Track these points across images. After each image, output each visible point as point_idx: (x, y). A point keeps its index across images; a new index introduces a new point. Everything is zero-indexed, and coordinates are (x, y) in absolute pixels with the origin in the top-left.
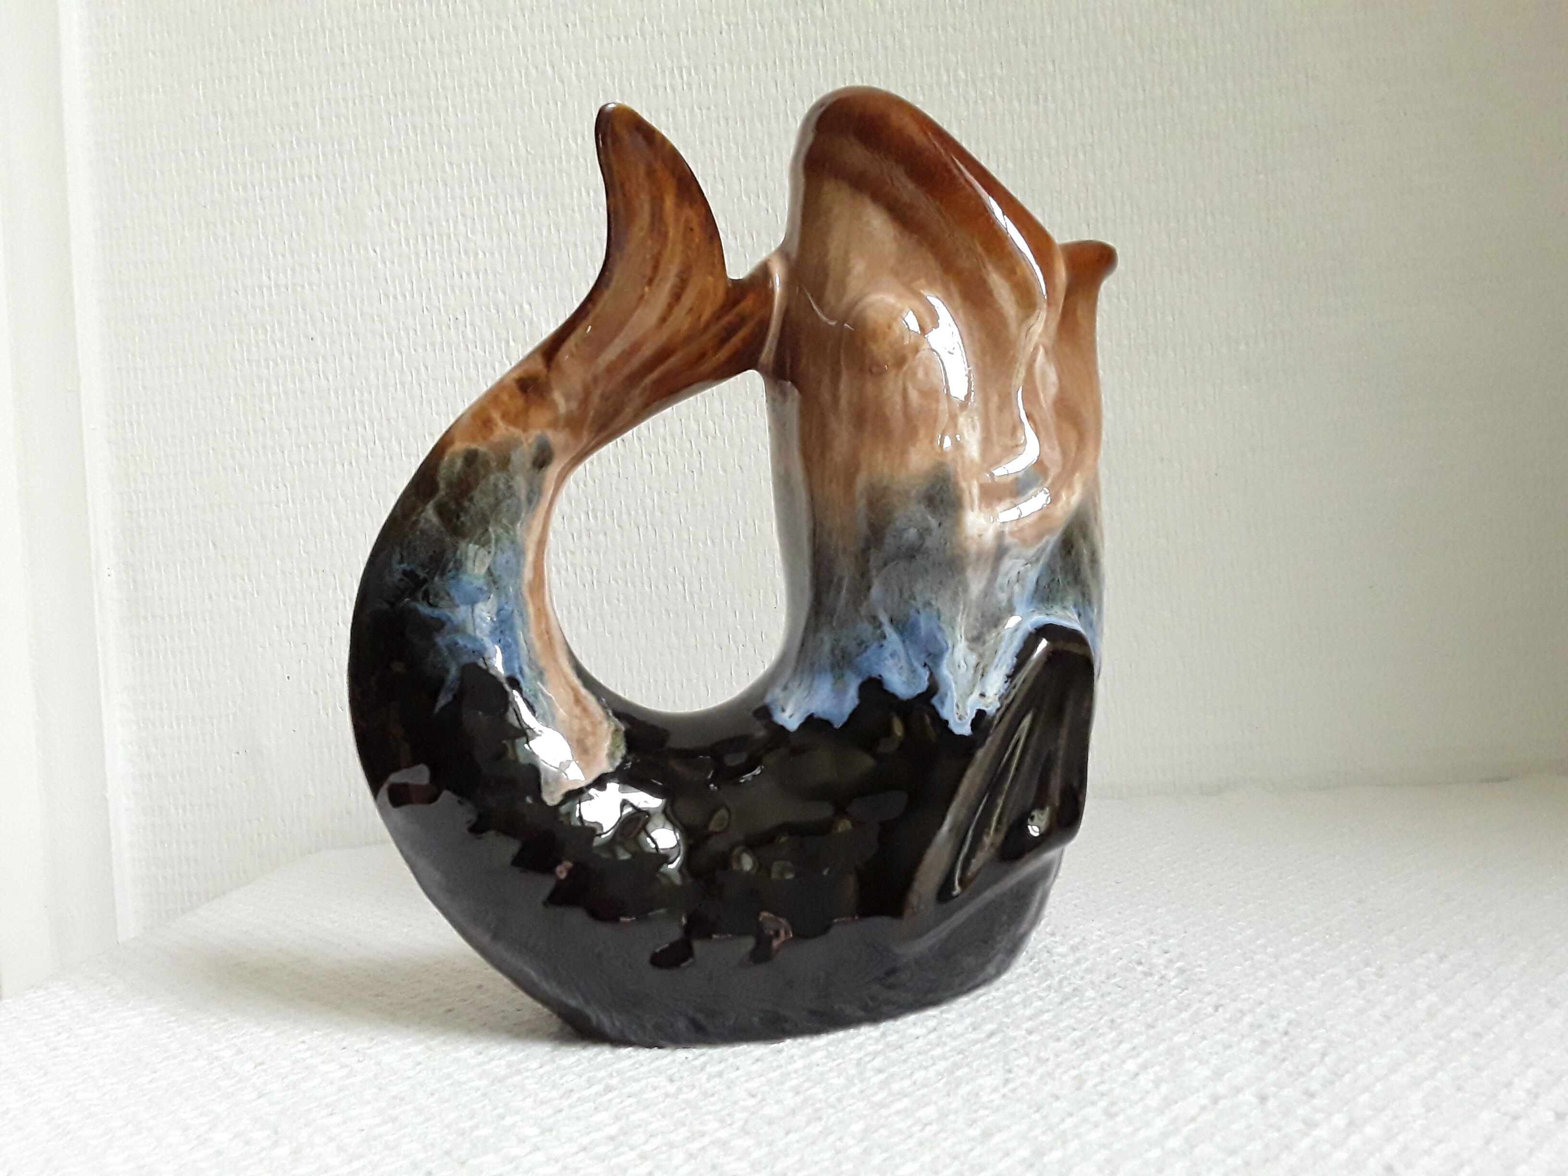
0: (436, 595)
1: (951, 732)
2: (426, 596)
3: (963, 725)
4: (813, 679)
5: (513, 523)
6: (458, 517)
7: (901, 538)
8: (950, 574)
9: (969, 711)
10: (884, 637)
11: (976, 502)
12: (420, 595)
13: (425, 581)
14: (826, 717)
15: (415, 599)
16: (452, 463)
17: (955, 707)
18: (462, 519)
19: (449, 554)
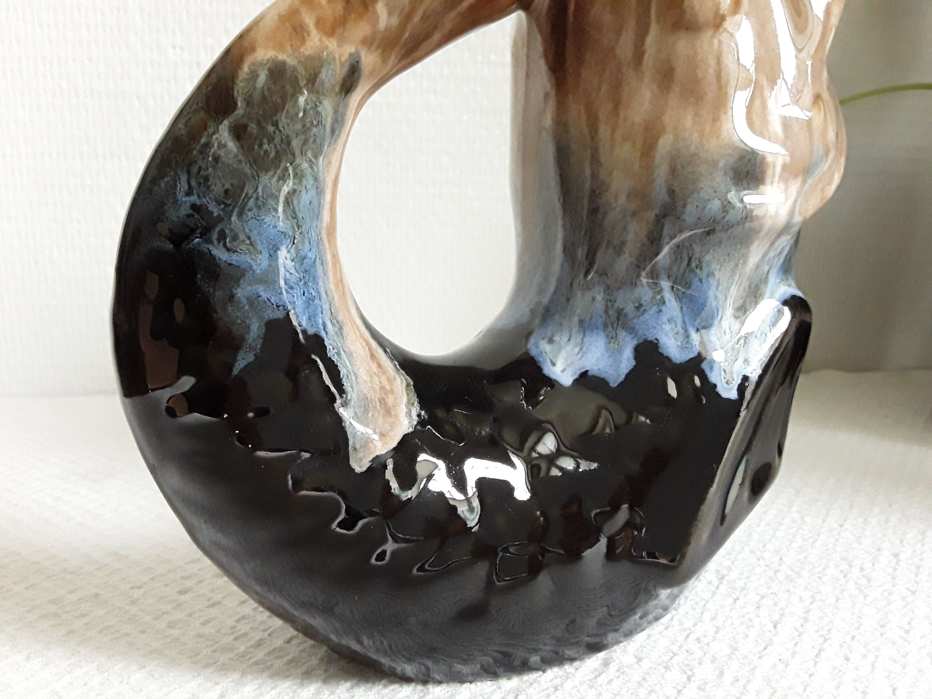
0: (235, 238)
1: (718, 395)
2: (222, 237)
3: (730, 389)
4: (584, 335)
5: (316, 157)
6: (261, 145)
7: (704, 208)
8: (739, 246)
9: (735, 376)
10: (663, 302)
11: (777, 179)
12: (215, 236)
13: (220, 219)
14: (602, 376)
15: (210, 242)
16: (254, 76)
17: (723, 373)
18: (266, 147)
19: (249, 189)
